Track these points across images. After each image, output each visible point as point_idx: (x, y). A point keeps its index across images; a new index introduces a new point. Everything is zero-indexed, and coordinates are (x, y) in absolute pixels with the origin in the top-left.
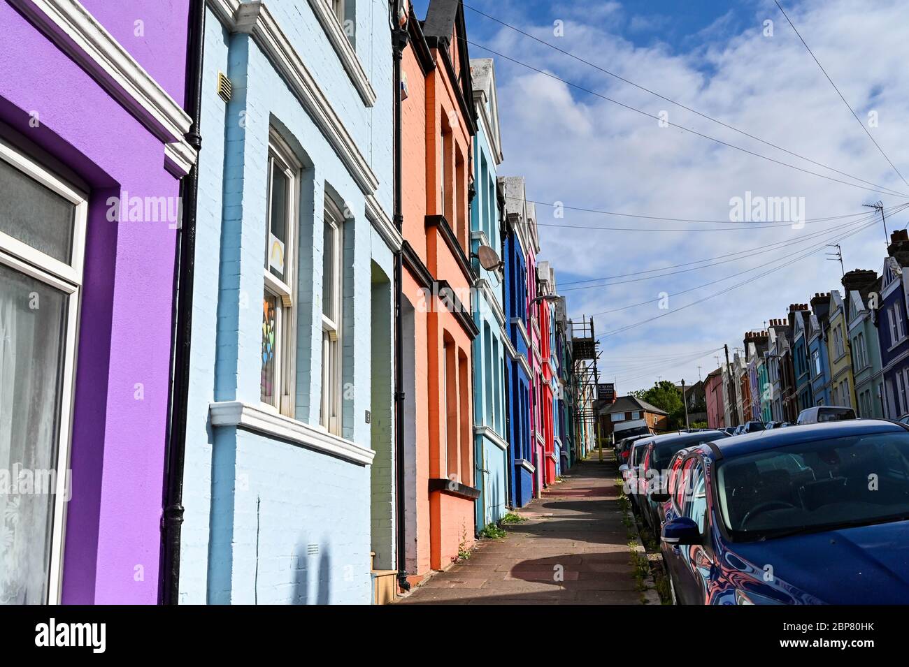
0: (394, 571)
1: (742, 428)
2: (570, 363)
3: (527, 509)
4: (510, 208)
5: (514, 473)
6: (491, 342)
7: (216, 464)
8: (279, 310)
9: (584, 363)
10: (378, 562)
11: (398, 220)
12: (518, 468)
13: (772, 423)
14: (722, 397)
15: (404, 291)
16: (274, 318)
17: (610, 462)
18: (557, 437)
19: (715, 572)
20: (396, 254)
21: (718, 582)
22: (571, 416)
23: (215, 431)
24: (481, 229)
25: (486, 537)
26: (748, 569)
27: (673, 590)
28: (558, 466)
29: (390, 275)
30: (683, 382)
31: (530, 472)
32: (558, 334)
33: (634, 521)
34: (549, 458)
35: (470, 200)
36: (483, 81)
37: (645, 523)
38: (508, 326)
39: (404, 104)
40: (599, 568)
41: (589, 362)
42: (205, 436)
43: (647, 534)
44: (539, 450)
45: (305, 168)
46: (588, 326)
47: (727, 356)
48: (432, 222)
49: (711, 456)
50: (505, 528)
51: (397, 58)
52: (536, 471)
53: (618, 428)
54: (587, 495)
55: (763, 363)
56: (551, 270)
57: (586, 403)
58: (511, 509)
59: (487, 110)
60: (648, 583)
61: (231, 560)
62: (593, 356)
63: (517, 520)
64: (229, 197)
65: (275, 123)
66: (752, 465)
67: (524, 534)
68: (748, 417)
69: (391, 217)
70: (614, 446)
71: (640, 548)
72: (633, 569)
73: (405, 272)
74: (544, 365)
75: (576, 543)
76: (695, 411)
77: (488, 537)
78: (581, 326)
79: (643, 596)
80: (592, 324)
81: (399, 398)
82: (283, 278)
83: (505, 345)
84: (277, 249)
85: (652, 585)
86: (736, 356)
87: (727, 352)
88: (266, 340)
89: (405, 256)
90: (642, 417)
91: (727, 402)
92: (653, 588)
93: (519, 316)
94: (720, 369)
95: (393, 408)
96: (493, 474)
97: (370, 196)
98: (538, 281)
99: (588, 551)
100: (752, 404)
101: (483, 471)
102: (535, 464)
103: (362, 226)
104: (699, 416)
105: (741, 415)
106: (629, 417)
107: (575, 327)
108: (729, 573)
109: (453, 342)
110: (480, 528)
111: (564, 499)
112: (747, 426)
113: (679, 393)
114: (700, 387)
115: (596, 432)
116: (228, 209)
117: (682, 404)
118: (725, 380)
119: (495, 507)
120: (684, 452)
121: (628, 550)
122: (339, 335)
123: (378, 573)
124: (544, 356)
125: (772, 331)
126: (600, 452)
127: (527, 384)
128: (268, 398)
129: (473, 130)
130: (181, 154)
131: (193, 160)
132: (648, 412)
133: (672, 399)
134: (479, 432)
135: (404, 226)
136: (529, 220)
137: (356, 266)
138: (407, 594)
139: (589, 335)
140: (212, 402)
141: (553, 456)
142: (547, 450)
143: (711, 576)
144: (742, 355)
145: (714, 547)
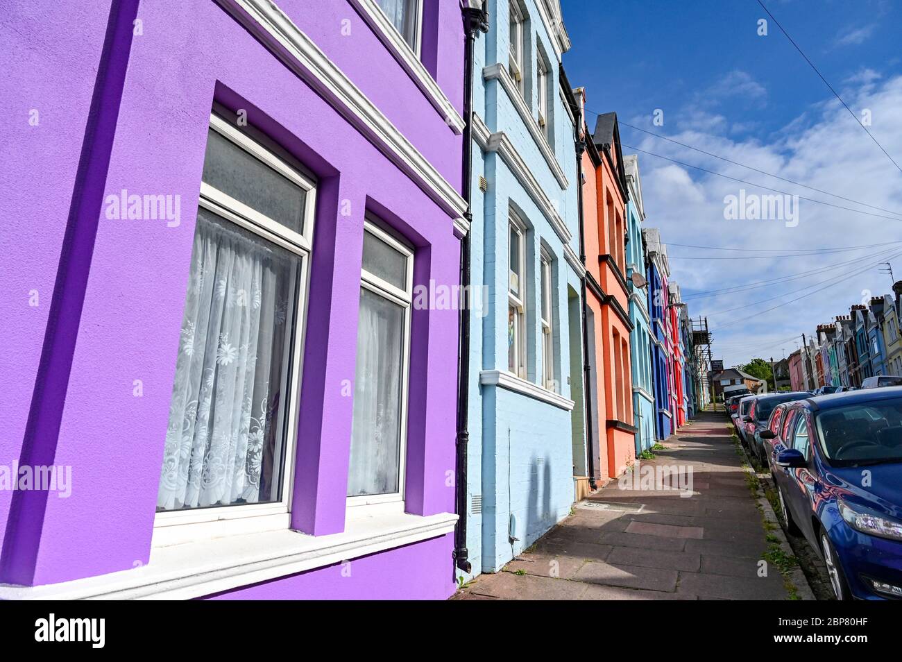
0: (587, 477)
1: (818, 391)
2: (692, 347)
3: (668, 441)
4: (650, 248)
5: (659, 418)
6: (642, 334)
7: (484, 407)
8: (516, 315)
9: (701, 347)
10: (576, 471)
11: (583, 258)
12: (661, 414)
13: (842, 387)
14: (801, 369)
15: (588, 302)
16: (513, 321)
17: (722, 412)
18: (685, 395)
19: (818, 487)
20: (582, 280)
21: (822, 495)
22: (694, 382)
23: (483, 387)
24: (633, 262)
25: (643, 458)
26: (844, 485)
27: (781, 499)
28: (686, 414)
29: (579, 293)
30: (772, 359)
31: (669, 417)
32: (683, 328)
33: (744, 451)
34: (680, 409)
35: (626, 244)
36: (632, 169)
37: (753, 454)
38: (651, 324)
39: (584, 187)
40: (723, 482)
41: (704, 347)
42: (478, 390)
43: (754, 461)
44: (674, 405)
45: (529, 229)
46: (703, 323)
47: (804, 341)
48: (603, 259)
49: (809, 408)
50: (654, 453)
51: (579, 159)
52: (672, 417)
53: (727, 389)
54: (708, 433)
55: (833, 346)
56: (678, 287)
57: (703, 374)
58: (658, 441)
59: (634, 188)
60: (760, 493)
61: (495, 465)
62: (707, 342)
63: (662, 448)
64: (487, 249)
65: (512, 204)
66: (841, 415)
67: (668, 458)
68: (821, 384)
69: (578, 257)
70: (724, 401)
71: (751, 470)
72: (748, 484)
73: (587, 290)
74: (675, 349)
75: (705, 464)
76: (781, 379)
77: (644, 458)
78: (699, 323)
79: (757, 501)
80: (706, 321)
81: (587, 369)
82: (517, 296)
83: (650, 336)
84: (514, 278)
85: (763, 494)
86: (811, 342)
87: (804, 338)
88: (510, 334)
89: (587, 282)
90: (742, 382)
91: (806, 372)
92: (764, 497)
93: (658, 317)
94: (800, 350)
95: (583, 375)
96: (645, 418)
97: (566, 245)
98: (669, 294)
99: (713, 470)
100: (825, 374)
101: (639, 416)
102: (672, 412)
103: (562, 263)
104: (785, 382)
105: (816, 382)
106: (733, 383)
107: (694, 323)
108: (830, 488)
109: (619, 334)
110: (639, 452)
111: (692, 435)
112: (822, 389)
113: (769, 367)
114: (785, 363)
115: (710, 392)
116: (487, 256)
117: (771, 374)
118: (804, 358)
119: (648, 439)
120: (782, 405)
121: (743, 471)
122: (550, 330)
123: (578, 478)
124: (674, 343)
125: (839, 324)
126: (715, 406)
127: (664, 360)
128: (511, 368)
129: (626, 200)
130: (461, 224)
131: (468, 227)
132: (747, 379)
133: (764, 371)
134: (635, 391)
135: (586, 262)
136: (663, 255)
137: (560, 288)
138: (595, 492)
139: (704, 329)
140: (482, 370)
141: (683, 407)
142: (679, 404)
143: (815, 490)
144: (816, 341)
145: (817, 470)
